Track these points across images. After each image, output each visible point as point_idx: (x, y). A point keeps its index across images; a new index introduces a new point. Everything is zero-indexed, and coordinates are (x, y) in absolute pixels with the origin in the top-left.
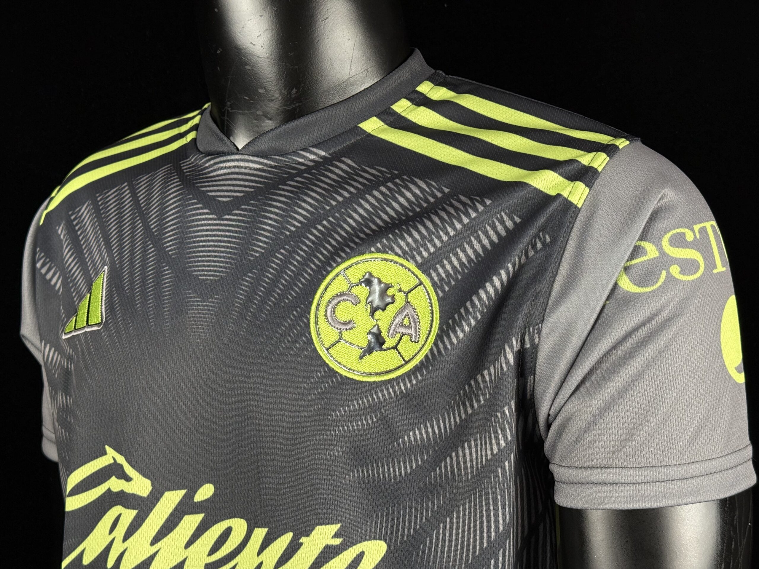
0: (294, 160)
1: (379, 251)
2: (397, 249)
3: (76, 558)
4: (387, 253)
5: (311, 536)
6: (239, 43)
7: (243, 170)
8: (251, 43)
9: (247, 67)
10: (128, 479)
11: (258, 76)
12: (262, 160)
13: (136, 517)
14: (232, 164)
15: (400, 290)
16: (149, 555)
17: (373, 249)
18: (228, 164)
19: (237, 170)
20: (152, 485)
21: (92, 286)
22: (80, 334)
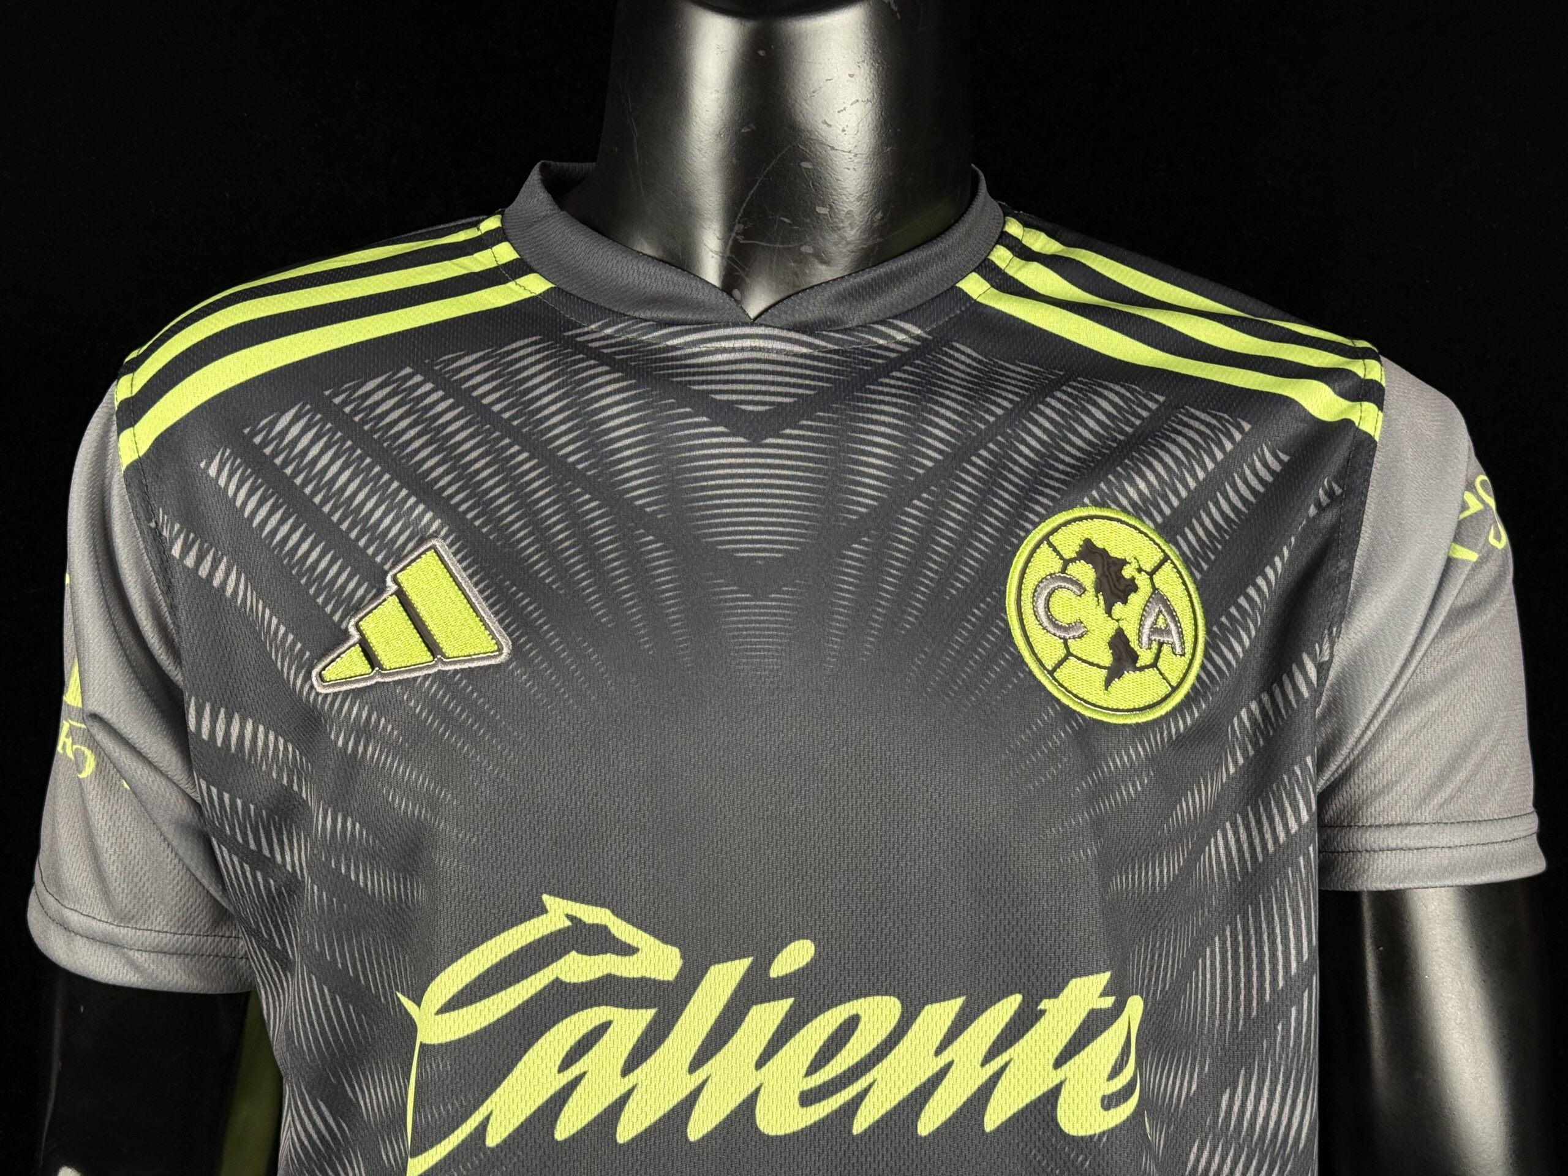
1: (1096, 503)
2: (1124, 502)
3: (471, 1136)
4: (1109, 507)
5: (1063, 996)
6: (800, 118)
7: (773, 356)
8: (825, 122)
10: (628, 950)
11: (822, 181)
12: (805, 338)
13: (654, 1021)
14: (747, 343)
15: (1140, 570)
16: (687, 1092)
17: (1086, 500)
18: (738, 344)
19: (755, 355)
20: (683, 957)
21: (384, 582)
22: (415, 679)
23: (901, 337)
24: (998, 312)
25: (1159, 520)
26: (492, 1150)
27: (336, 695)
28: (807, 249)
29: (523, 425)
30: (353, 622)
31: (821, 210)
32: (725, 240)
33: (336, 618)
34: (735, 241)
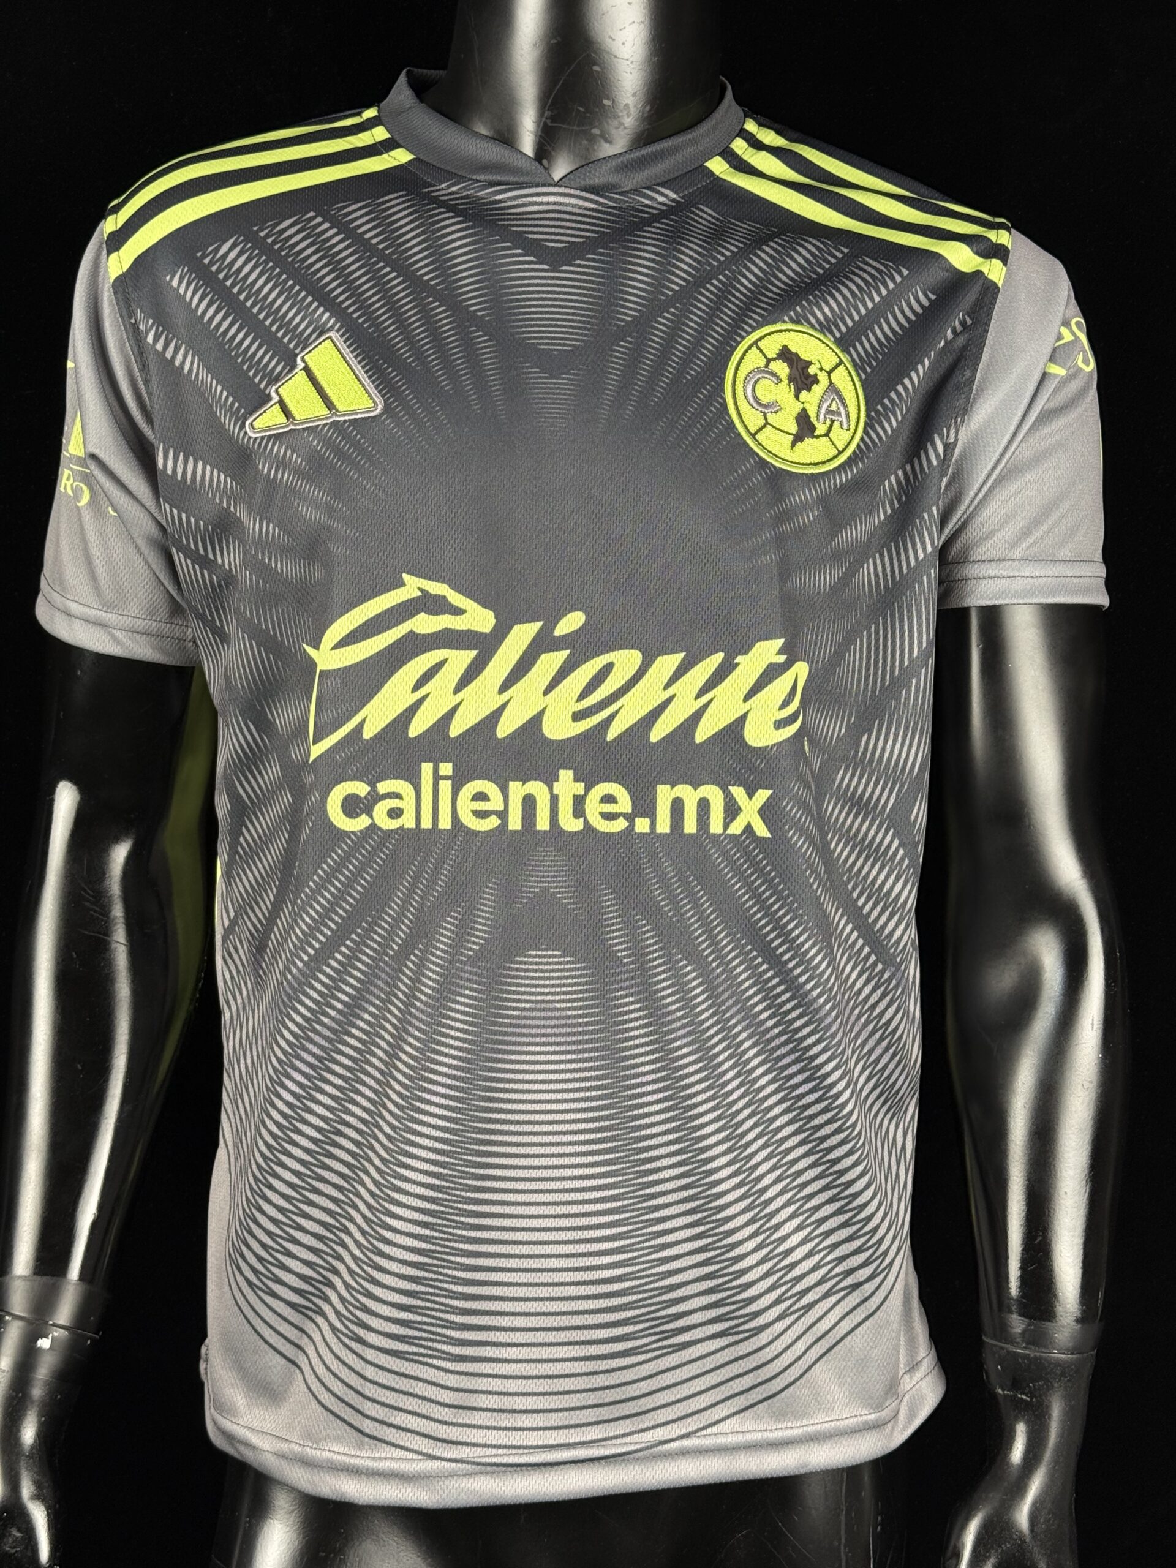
0: (639, 201)
1: (792, 321)
2: (813, 321)
3: (353, 731)
4: (802, 324)
6: (592, 34)
7: (570, 209)
8: (610, 37)
9: (596, 68)
10: (458, 611)
11: (608, 81)
12: (592, 197)
13: (475, 659)
14: (552, 199)
15: (821, 369)
16: (497, 706)
17: (786, 318)
18: (545, 199)
19: (557, 208)
20: (496, 618)
21: (295, 361)
22: (317, 426)
23: (661, 199)
24: (734, 185)
25: (838, 335)
26: (367, 741)
27: (262, 438)
28: (596, 131)
29: (393, 253)
30: (274, 388)
31: (606, 102)
32: (538, 123)
33: (262, 386)
34: (545, 124)
